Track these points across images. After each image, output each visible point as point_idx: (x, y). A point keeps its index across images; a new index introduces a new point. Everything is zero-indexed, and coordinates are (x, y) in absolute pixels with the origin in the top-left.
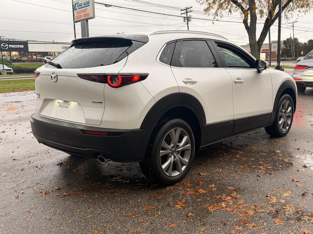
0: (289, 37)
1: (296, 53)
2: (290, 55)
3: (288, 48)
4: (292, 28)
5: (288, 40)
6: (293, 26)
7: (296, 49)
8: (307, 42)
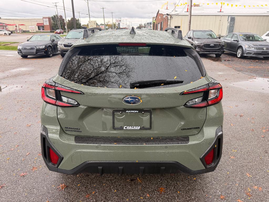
0: (55, 15)
1: (61, 26)
2: (57, 28)
3: (56, 23)
4: (55, 7)
5: (55, 16)
6: (56, 6)
7: (61, 24)
8: (70, 20)
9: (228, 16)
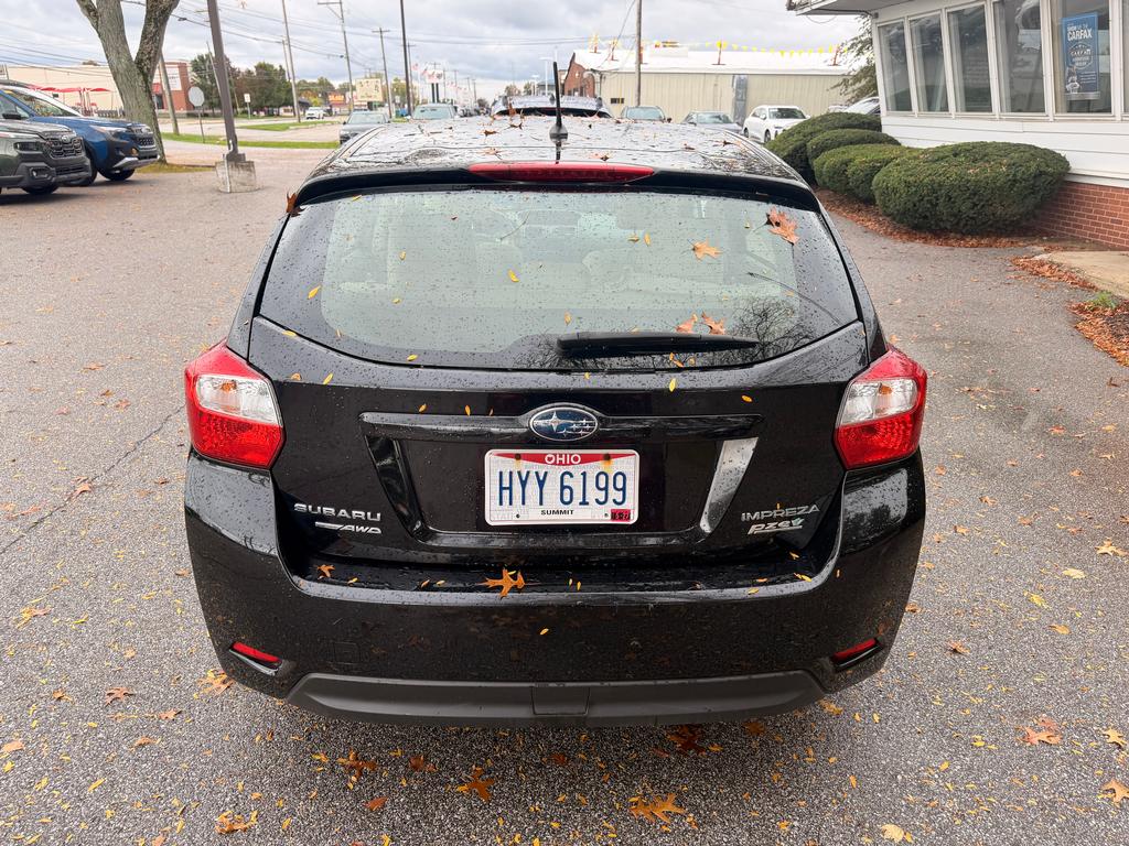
0: (204, 52)
3: (209, 83)
8: (253, 70)
9: (731, 77)
